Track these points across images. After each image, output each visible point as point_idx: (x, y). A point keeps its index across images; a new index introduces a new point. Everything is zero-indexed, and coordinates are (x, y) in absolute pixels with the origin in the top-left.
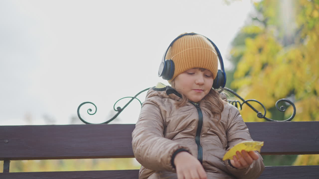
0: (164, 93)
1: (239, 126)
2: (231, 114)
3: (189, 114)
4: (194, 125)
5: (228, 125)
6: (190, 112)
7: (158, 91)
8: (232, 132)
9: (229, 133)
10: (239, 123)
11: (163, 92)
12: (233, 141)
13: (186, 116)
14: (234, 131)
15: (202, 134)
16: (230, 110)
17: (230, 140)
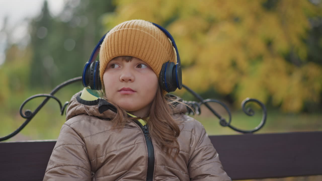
0: (94, 108)
1: (205, 155)
2: (194, 136)
3: (134, 147)
4: (142, 165)
5: (190, 155)
6: (134, 144)
7: (86, 106)
8: (195, 164)
9: (192, 166)
10: (206, 149)
11: (93, 106)
12: (197, 179)
13: (129, 151)
14: (198, 162)
15: (156, 176)
16: (192, 132)
17: (193, 177)
